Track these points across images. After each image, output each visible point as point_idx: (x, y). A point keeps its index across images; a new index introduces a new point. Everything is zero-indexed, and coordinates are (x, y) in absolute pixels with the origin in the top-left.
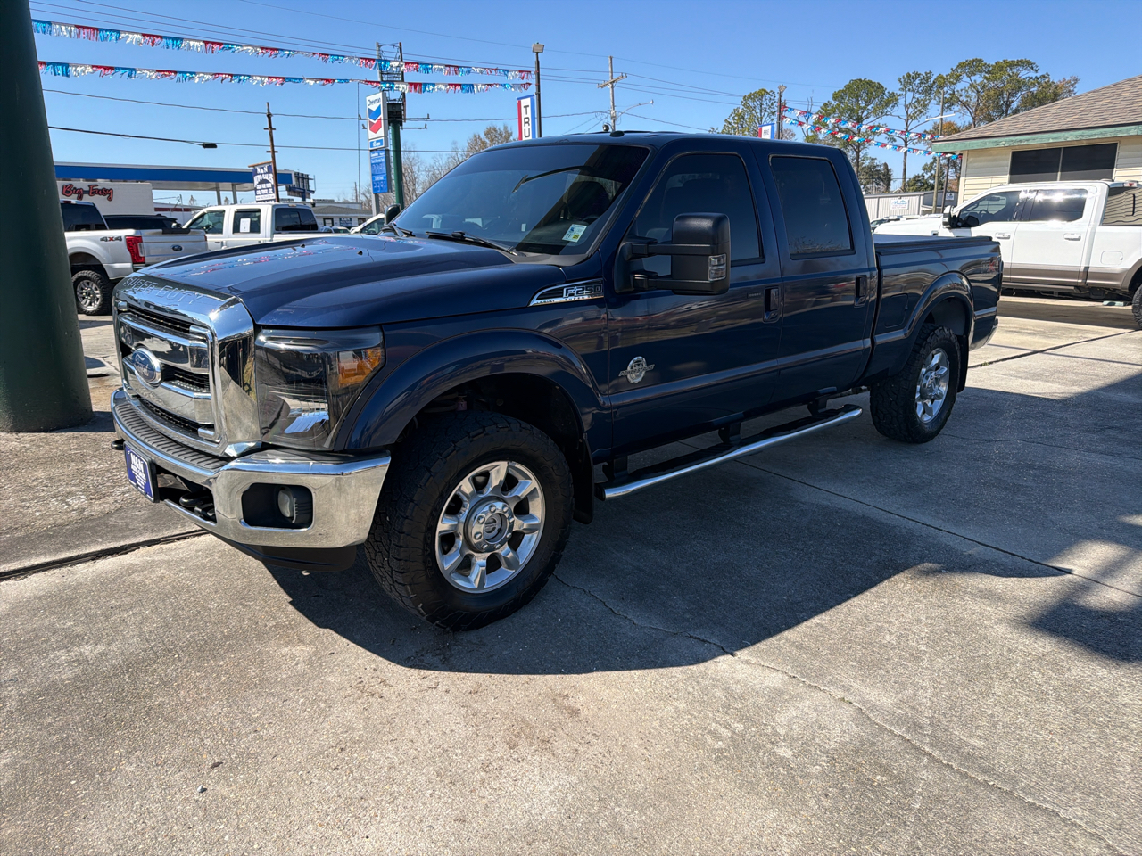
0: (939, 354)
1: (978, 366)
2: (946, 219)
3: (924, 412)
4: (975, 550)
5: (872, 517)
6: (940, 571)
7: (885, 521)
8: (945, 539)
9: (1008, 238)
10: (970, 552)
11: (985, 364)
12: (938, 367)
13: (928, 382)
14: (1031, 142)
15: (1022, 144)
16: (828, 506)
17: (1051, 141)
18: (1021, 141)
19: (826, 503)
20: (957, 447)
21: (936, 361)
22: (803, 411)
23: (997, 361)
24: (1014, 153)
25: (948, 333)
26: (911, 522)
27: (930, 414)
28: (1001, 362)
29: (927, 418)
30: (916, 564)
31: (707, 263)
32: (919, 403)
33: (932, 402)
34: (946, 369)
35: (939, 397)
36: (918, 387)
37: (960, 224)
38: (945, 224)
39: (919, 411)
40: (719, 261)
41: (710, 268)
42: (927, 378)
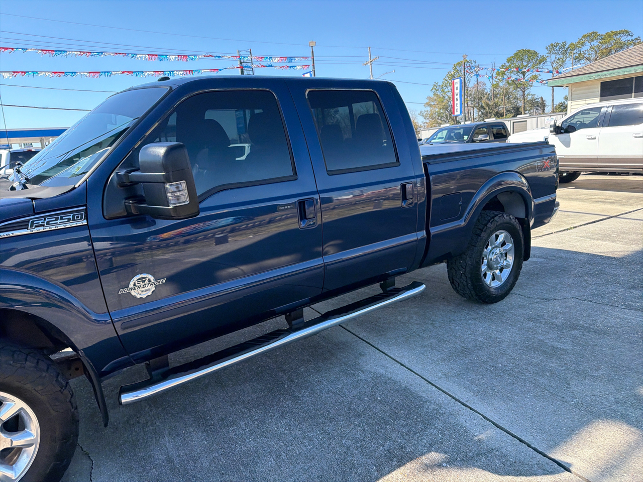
0: (503, 235)
1: (565, 230)
2: (552, 129)
3: (494, 279)
4: (486, 435)
5: (412, 388)
6: (440, 466)
7: (421, 394)
8: (465, 418)
9: (595, 138)
10: (480, 437)
11: (570, 229)
12: (503, 244)
13: (493, 257)
14: (612, 75)
15: (607, 76)
16: (381, 375)
17: (626, 73)
18: (605, 75)
19: (382, 371)
20: (520, 306)
21: (501, 239)
22: (375, 289)
23: (580, 226)
24: (602, 83)
25: (508, 218)
26: (444, 395)
27: (500, 280)
28: (583, 226)
29: (495, 284)
30: (422, 454)
31: (165, 191)
32: (488, 273)
33: (501, 270)
34: (511, 245)
35: (507, 266)
36: (485, 261)
37: (563, 131)
38: (551, 132)
39: (488, 280)
40: (177, 187)
41: (169, 194)
42: (493, 253)
